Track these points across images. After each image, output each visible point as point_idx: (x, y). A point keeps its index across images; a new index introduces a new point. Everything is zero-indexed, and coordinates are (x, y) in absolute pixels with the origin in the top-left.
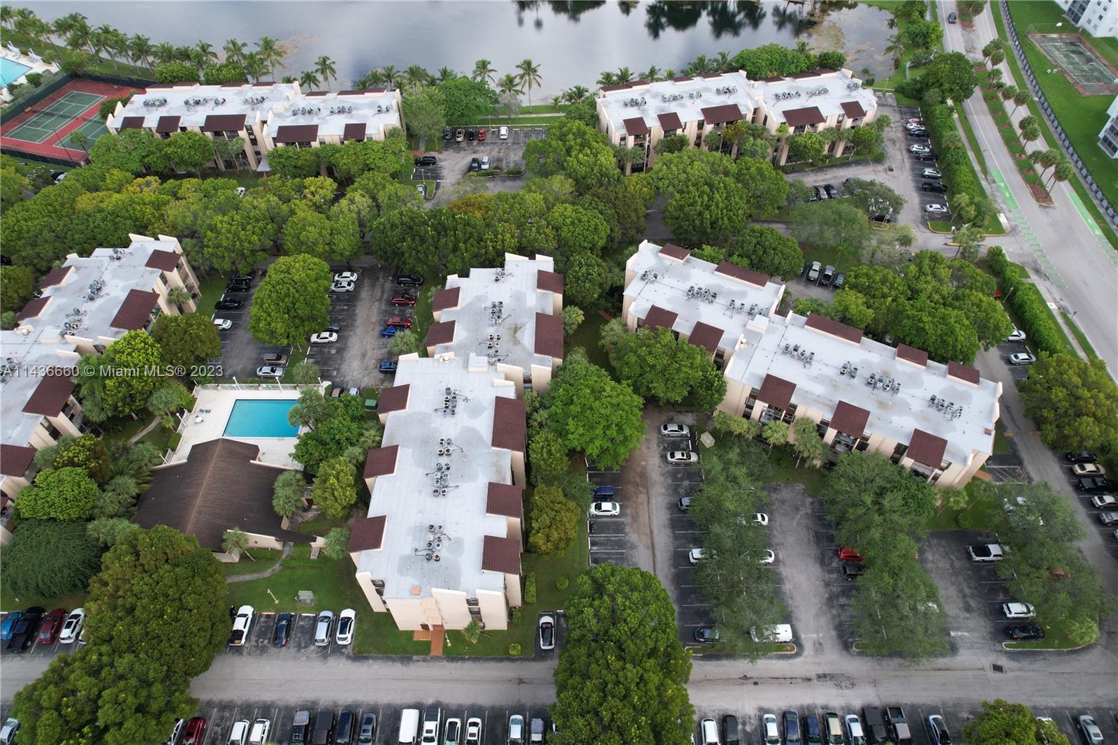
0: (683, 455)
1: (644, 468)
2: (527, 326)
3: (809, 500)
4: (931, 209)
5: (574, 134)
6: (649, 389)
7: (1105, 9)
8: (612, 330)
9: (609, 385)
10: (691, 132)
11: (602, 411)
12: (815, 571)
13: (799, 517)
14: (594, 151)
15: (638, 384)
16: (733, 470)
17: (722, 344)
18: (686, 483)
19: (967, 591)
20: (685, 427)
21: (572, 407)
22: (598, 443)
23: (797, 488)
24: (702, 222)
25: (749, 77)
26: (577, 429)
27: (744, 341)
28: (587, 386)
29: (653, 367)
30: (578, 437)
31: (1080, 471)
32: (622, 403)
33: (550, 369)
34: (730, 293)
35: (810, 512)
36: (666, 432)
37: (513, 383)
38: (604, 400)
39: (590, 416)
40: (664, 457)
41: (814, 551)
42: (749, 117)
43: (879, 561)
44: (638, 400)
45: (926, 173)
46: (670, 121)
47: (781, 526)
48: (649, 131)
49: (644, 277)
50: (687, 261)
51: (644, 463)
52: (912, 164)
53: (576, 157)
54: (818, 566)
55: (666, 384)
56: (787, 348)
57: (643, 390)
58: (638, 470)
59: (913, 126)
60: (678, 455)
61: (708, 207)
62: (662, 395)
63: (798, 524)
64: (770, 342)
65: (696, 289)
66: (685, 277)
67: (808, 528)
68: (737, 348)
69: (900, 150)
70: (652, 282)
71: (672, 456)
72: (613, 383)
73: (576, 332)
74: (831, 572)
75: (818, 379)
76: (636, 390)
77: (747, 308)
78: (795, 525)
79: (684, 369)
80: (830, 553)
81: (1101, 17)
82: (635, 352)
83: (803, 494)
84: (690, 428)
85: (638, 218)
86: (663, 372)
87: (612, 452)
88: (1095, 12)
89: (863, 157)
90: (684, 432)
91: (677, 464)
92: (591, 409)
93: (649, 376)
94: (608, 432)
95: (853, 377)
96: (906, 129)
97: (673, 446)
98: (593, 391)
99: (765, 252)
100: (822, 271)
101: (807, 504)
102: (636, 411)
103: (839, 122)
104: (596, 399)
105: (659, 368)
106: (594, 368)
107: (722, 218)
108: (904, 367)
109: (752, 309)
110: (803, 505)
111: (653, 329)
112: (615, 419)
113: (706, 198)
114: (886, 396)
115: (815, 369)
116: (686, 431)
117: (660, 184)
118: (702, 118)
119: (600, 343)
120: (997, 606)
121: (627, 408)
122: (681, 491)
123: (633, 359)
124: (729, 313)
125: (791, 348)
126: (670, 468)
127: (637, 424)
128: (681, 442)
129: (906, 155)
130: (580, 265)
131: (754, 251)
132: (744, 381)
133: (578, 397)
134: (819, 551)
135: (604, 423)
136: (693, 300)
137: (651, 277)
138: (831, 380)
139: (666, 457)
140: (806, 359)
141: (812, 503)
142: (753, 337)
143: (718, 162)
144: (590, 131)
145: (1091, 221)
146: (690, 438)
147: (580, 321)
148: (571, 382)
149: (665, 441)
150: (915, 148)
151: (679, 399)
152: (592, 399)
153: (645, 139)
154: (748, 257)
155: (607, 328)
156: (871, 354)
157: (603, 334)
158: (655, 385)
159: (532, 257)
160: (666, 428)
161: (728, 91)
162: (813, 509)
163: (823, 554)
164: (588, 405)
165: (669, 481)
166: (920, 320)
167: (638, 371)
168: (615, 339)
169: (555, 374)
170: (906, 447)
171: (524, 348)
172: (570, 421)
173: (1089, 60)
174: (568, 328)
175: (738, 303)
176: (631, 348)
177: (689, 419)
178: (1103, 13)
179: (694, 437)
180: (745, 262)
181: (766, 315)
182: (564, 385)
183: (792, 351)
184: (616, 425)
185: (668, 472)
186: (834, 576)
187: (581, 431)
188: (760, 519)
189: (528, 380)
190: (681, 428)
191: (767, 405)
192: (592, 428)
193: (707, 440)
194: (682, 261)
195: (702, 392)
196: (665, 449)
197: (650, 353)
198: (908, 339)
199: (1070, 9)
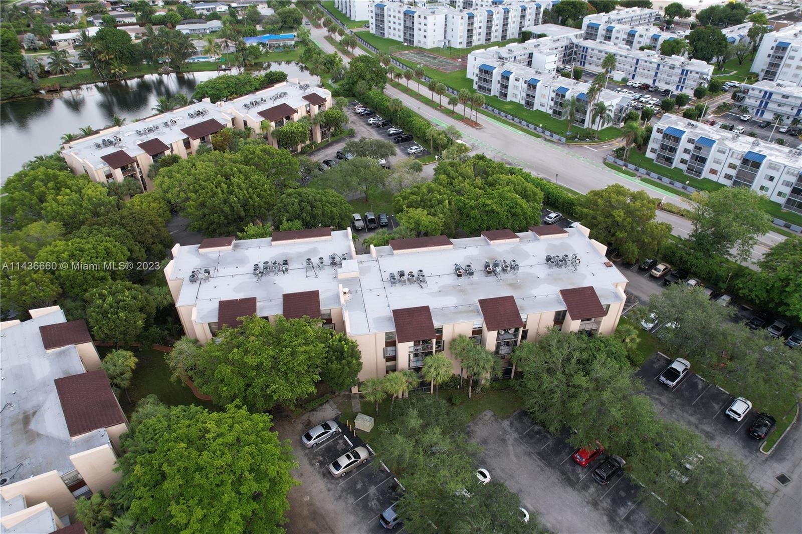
0: (348, 457)
1: (311, 504)
2: (47, 405)
3: (506, 423)
4: (413, 151)
5: (42, 181)
6: (268, 397)
7: (425, 31)
8: (181, 353)
9: (211, 421)
10: (180, 150)
11: (219, 463)
12: (571, 496)
13: (511, 448)
14: (74, 188)
15: (250, 398)
16: (427, 439)
17: (325, 307)
18: (372, 490)
19: (693, 419)
20: (331, 423)
21: (166, 485)
22: (235, 515)
23: (486, 418)
24: (232, 207)
25: (213, 102)
26: (190, 513)
27: (346, 290)
28: (177, 440)
29: (259, 367)
30: (197, 526)
31: (658, 274)
32: (242, 435)
33: (107, 447)
34: (299, 256)
35: (516, 435)
36: (312, 442)
37: (44, 505)
38: (214, 446)
39: (203, 481)
40: (328, 474)
41: (553, 477)
42: (230, 125)
43: (637, 441)
44: (263, 419)
45: (392, 132)
46: (154, 148)
47: (503, 470)
48: (134, 160)
49: (193, 278)
50: (236, 246)
51: (306, 498)
52: (377, 131)
53: (55, 200)
54: (569, 489)
55: (287, 380)
56: (392, 277)
57: (261, 402)
58: (305, 512)
59: (360, 109)
60: (344, 461)
61: (231, 193)
62: (290, 395)
63: (517, 456)
64: (372, 281)
65: (261, 266)
66: (242, 261)
67: (529, 454)
68: (342, 301)
69: (361, 125)
70: (207, 279)
71: (337, 466)
72: (215, 415)
73: (132, 379)
74: (585, 487)
75: (441, 292)
76: (252, 409)
77: (327, 260)
78: (515, 460)
79: (301, 349)
80: (568, 467)
81: (425, 37)
82: (227, 361)
83: (496, 420)
84: (336, 420)
85: (158, 230)
86: (275, 366)
87: (263, 514)
88: (420, 35)
89: (338, 137)
90: (333, 430)
91: (347, 474)
92: (200, 469)
93: (260, 381)
94: (243, 489)
95: (471, 274)
96: (357, 114)
97: (331, 455)
98: (190, 442)
99: (313, 207)
100: (364, 219)
101: (508, 429)
102: (267, 434)
103: (308, 112)
104: (200, 450)
105: (268, 364)
106: (176, 410)
107: (251, 198)
108: (502, 248)
109: (333, 259)
110: (505, 432)
111: (234, 324)
112: (243, 464)
113: (225, 186)
114: (509, 276)
115: (432, 284)
116: (334, 428)
117: (169, 195)
118: (186, 136)
119: (173, 379)
120: (722, 417)
121: (253, 438)
122: (373, 504)
123: (227, 370)
124: (311, 273)
125: (397, 277)
126: (342, 483)
127: (278, 452)
128: (336, 443)
129: (369, 128)
130: (102, 297)
131: (302, 210)
132: (373, 331)
133: (170, 463)
134: (559, 473)
135: (229, 479)
136: (264, 278)
137: (202, 275)
138: (454, 287)
139: (330, 473)
140: (418, 279)
141: (511, 424)
142: (353, 283)
143: (219, 158)
144: (62, 175)
145: (510, 128)
146: (344, 433)
147: (133, 366)
148: (150, 447)
149: (316, 455)
150: (372, 120)
151: (312, 389)
152: (194, 453)
153: (134, 170)
154: (298, 217)
155: (174, 353)
156: (468, 249)
157: (172, 364)
158: (273, 387)
159: (26, 317)
160: (309, 438)
161: (199, 114)
162: (516, 430)
163: (564, 473)
164: (192, 465)
165: (351, 500)
166: (485, 205)
167: (242, 383)
168: (191, 362)
169: (119, 451)
170: (565, 312)
171: (50, 439)
172: (174, 508)
173: (435, 58)
174: (118, 381)
175: (315, 261)
176: (217, 358)
177: (329, 411)
178: (425, 34)
179: (347, 429)
180: (298, 223)
181: (351, 258)
182: (140, 458)
183: (398, 278)
184: (251, 471)
185: (343, 490)
186: (592, 490)
187: (199, 513)
188: (480, 477)
189: (76, 484)
190: (327, 427)
191: (412, 344)
192: (215, 497)
193: (364, 423)
194: (230, 248)
195: (335, 366)
196: (322, 463)
197: (246, 352)
198: (484, 226)
199: (405, 39)
